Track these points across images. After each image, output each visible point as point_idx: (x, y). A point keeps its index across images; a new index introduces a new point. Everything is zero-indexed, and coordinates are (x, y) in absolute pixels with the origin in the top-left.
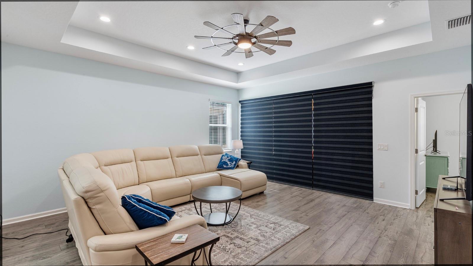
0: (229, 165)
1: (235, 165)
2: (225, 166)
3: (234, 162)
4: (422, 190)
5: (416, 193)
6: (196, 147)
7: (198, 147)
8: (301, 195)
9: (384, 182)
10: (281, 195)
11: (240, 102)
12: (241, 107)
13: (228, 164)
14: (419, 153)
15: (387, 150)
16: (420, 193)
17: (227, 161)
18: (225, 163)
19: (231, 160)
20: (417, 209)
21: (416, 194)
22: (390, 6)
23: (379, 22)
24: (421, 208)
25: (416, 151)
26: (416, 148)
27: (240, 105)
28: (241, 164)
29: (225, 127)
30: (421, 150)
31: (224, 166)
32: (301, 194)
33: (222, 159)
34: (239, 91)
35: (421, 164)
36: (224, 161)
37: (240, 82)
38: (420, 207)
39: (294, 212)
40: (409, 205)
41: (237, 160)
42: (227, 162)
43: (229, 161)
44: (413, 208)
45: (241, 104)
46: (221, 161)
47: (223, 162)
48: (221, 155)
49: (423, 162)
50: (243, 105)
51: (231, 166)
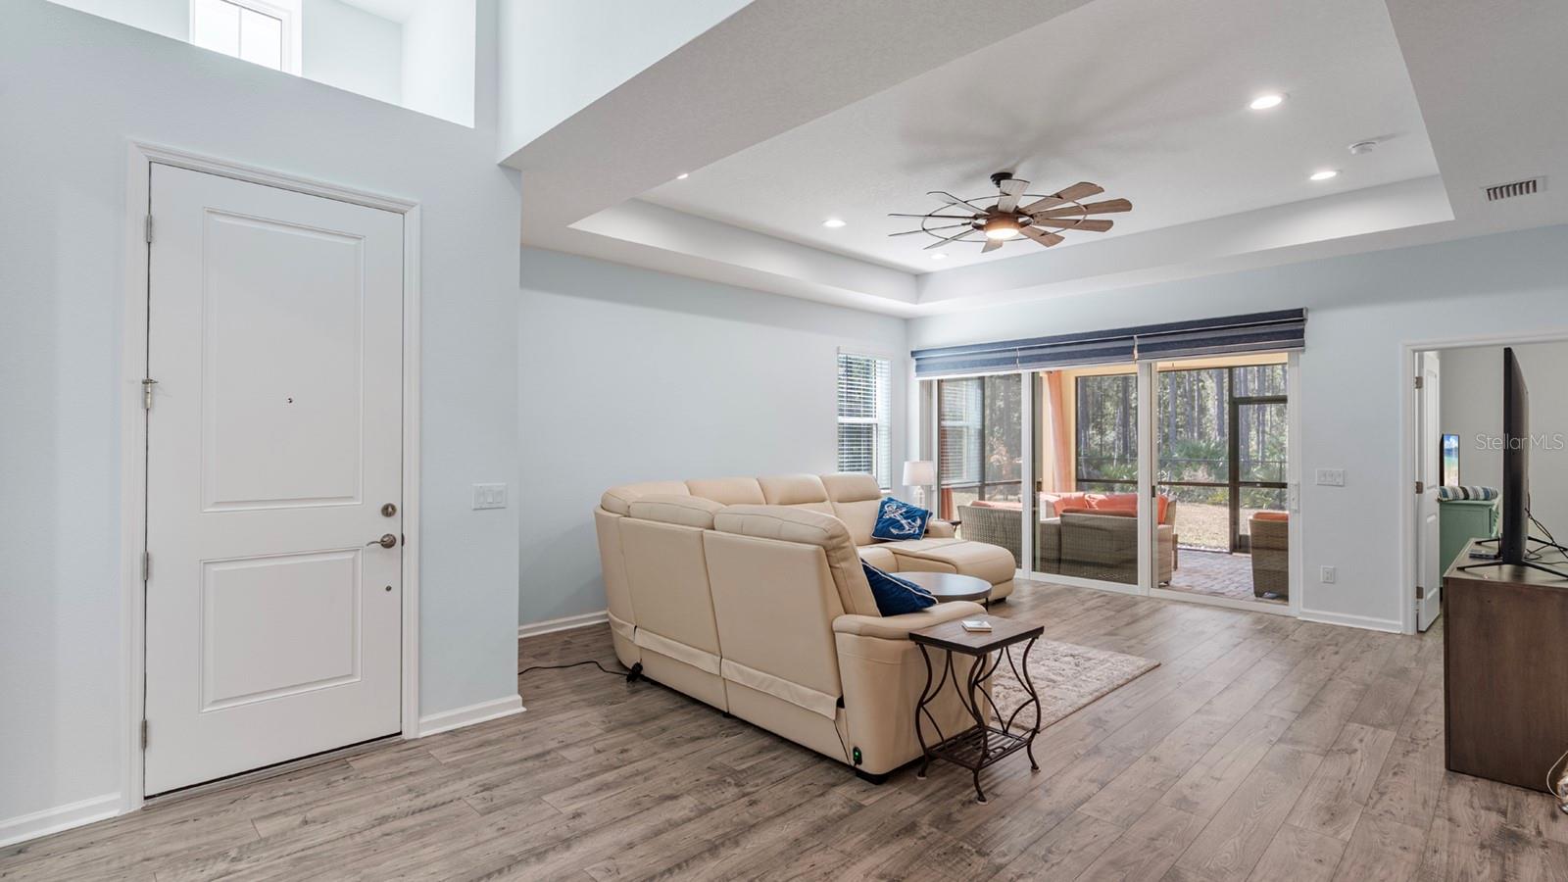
0: (907, 528)
1: (921, 527)
2: (895, 531)
3: (919, 522)
4: (1432, 589)
5: (1420, 593)
6: (817, 478)
7: (821, 477)
8: (1107, 606)
9: (1334, 569)
10: (1056, 606)
11: (913, 354)
12: (917, 367)
13: (902, 525)
14: (1426, 491)
15: (1340, 486)
16: (1429, 596)
17: (899, 518)
18: (894, 523)
19: (911, 514)
20: (1420, 635)
21: (1418, 597)
22: (1354, 151)
23: (1323, 175)
24: (1429, 633)
25: (1417, 488)
26: (1417, 480)
27: (914, 363)
28: (935, 527)
29: (872, 425)
30: (1429, 485)
31: (892, 530)
32: (1108, 603)
33: (882, 512)
34: (908, 322)
35: (1430, 520)
36: (890, 518)
37: (924, 302)
38: (1428, 630)
39: (1108, 638)
40: (1401, 623)
41: (925, 515)
42: (898, 521)
43: (905, 518)
44: (1411, 631)
45: (917, 359)
46: (881, 517)
47: (888, 520)
48: (877, 504)
49: (1433, 518)
50: (921, 362)
51: (912, 532)
